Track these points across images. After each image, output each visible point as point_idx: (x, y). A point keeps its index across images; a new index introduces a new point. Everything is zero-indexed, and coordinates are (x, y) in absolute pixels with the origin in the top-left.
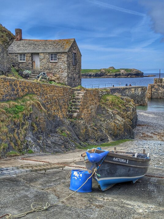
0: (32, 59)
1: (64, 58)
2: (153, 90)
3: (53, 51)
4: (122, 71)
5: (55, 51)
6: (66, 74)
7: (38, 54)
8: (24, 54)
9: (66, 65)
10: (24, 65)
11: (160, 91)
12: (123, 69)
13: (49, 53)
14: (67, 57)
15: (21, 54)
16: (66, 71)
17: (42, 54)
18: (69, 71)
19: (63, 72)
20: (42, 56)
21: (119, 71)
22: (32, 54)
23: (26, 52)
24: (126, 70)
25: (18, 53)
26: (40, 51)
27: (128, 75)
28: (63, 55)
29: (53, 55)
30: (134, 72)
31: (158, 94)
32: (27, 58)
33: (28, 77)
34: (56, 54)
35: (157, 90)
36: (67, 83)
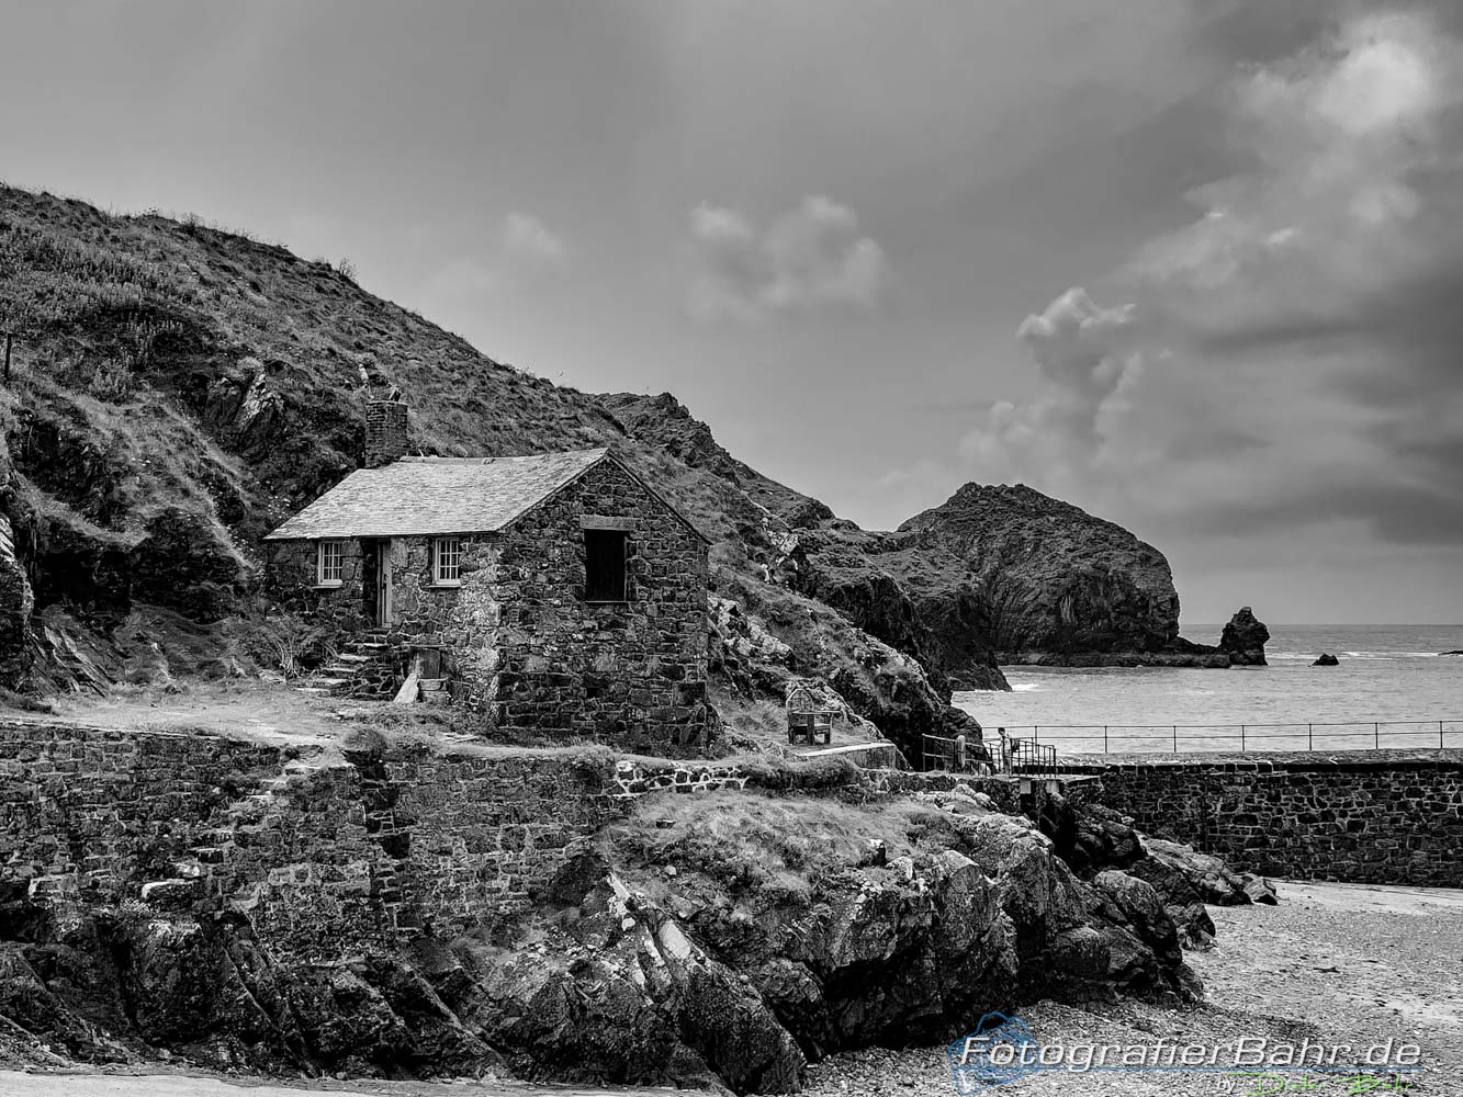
1: (489, 563)
5: (455, 529)
6: (494, 655)
8: (339, 545)
9: (495, 606)
10: (334, 604)
13: (432, 539)
14: (507, 561)
15: (328, 545)
16: (493, 637)
17: (401, 545)
18: (516, 638)
19: (480, 645)
20: (401, 555)
22: (369, 546)
25: (316, 540)
28: (485, 547)
32: (352, 564)
36: (494, 707)
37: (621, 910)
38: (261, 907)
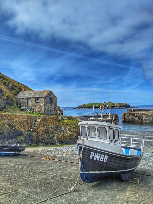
0: (27, 101)
1: (43, 100)
2: (126, 116)
3: (37, 97)
4: (116, 104)
5: (39, 97)
6: (44, 108)
7: (30, 98)
8: (24, 98)
9: (44, 104)
10: (23, 104)
11: (130, 117)
12: (117, 103)
13: (36, 98)
14: (44, 100)
15: (22, 98)
16: (44, 107)
17: (32, 98)
18: (45, 107)
19: (42, 107)
20: (32, 99)
21: (114, 104)
22: (28, 98)
23: (25, 97)
24: (119, 104)
25: (21, 98)
26: (32, 97)
27: (120, 107)
28: (42, 99)
29: (38, 99)
30: (124, 105)
31: (129, 119)
32: (25, 100)
33: (24, 110)
34: (39, 98)
35: (128, 116)
36: (44, 113)
37: (63, 129)
38: (40, 131)
